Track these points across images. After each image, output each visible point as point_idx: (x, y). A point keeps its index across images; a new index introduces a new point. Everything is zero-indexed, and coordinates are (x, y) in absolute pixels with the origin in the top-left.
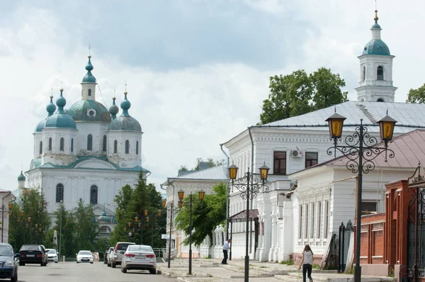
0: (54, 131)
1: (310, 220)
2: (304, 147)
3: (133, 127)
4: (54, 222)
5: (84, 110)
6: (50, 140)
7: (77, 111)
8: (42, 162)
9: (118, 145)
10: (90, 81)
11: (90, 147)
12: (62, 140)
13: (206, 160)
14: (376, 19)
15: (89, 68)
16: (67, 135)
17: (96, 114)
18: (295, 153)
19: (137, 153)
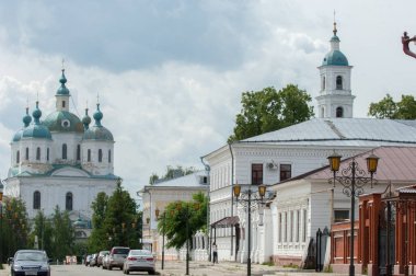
0: (31, 142)
1: (289, 226)
2: (279, 160)
3: (105, 136)
4: (33, 228)
5: (59, 121)
6: (27, 150)
7: (53, 122)
8: (20, 171)
9: (92, 154)
10: (64, 93)
11: (65, 156)
12: (39, 150)
13: (175, 168)
14: (335, 31)
15: (63, 81)
16: (43, 145)
17: (71, 125)
18: (271, 166)
19: (110, 161)
